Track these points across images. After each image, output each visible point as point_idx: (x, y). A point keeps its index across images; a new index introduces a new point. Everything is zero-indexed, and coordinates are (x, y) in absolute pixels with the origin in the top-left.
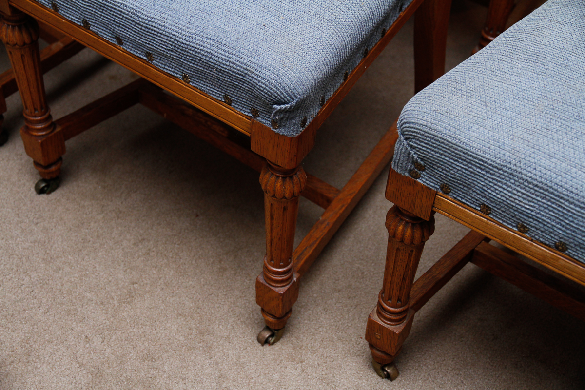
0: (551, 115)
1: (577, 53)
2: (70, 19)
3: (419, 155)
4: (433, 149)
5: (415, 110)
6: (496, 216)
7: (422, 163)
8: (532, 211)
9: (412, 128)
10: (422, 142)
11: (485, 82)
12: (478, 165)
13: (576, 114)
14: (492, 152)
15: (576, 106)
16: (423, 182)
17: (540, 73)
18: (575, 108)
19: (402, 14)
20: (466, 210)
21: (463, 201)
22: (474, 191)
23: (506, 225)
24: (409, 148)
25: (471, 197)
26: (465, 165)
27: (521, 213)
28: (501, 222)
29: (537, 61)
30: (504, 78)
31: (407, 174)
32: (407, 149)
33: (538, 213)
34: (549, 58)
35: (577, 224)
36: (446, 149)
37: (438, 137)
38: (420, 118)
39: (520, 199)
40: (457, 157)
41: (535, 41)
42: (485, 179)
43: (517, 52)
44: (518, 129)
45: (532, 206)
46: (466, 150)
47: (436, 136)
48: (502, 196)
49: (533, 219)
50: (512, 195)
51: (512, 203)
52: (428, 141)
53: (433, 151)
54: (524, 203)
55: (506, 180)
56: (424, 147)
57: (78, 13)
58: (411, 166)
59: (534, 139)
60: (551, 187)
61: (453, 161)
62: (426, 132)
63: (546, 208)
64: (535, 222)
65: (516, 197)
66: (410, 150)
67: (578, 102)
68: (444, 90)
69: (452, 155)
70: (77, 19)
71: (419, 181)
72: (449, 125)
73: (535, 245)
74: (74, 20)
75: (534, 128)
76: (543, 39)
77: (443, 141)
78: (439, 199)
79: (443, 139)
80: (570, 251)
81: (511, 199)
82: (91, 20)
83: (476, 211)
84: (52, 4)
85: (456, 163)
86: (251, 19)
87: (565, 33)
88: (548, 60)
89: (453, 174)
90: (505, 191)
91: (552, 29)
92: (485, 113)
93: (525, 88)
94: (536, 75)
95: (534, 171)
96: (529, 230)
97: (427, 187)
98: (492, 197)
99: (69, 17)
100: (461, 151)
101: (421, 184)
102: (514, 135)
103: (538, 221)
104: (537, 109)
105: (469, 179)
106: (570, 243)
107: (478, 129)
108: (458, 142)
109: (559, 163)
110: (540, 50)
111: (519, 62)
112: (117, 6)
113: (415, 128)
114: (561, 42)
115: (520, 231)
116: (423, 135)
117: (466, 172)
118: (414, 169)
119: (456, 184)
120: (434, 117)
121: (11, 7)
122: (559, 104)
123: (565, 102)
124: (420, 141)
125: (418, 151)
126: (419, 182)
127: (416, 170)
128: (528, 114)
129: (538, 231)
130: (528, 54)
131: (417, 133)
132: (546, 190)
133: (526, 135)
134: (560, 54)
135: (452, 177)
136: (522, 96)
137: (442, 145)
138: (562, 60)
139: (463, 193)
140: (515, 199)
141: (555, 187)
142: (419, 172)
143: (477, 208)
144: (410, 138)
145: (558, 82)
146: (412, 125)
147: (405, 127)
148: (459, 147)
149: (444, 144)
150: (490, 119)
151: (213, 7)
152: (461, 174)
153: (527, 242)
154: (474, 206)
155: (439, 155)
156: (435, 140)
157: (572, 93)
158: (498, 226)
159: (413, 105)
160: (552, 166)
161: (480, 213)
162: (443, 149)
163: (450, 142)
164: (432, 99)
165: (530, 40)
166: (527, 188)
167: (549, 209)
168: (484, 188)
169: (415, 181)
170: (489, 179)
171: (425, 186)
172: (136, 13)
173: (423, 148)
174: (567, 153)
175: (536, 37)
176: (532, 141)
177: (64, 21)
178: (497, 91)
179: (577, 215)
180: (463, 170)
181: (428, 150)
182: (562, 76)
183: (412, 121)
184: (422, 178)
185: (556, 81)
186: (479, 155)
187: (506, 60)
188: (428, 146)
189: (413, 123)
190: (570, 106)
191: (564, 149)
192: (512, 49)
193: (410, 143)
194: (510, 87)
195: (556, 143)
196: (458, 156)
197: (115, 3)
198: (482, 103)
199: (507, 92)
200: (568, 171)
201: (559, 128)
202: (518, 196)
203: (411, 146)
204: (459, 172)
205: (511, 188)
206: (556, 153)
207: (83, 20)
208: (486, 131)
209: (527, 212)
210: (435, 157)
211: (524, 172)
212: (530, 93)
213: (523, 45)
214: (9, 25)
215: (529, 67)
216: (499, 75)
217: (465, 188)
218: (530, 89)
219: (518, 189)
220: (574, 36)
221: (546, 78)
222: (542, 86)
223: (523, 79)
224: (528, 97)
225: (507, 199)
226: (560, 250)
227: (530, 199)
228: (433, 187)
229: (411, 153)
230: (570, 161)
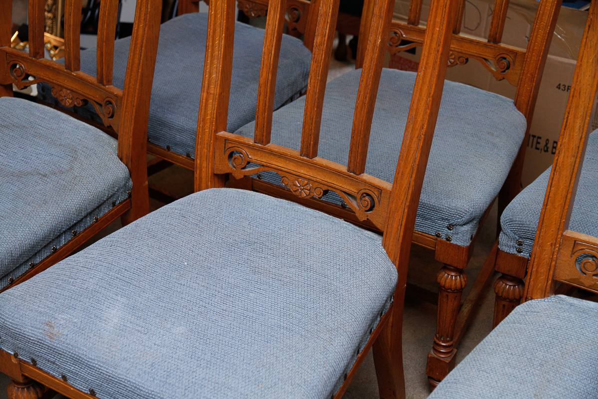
2: (78, 388)
19: (359, 355)
57: (86, 384)
70: (85, 389)
74: (82, 389)
82: (97, 390)
84: (62, 376)
86: (236, 389)
99: (77, 387)
112: (121, 381)
121: (23, 375)
151: (203, 380)
172: (138, 387)
177: (72, 389)
197: (120, 379)
207: (90, 389)
214: (19, 388)
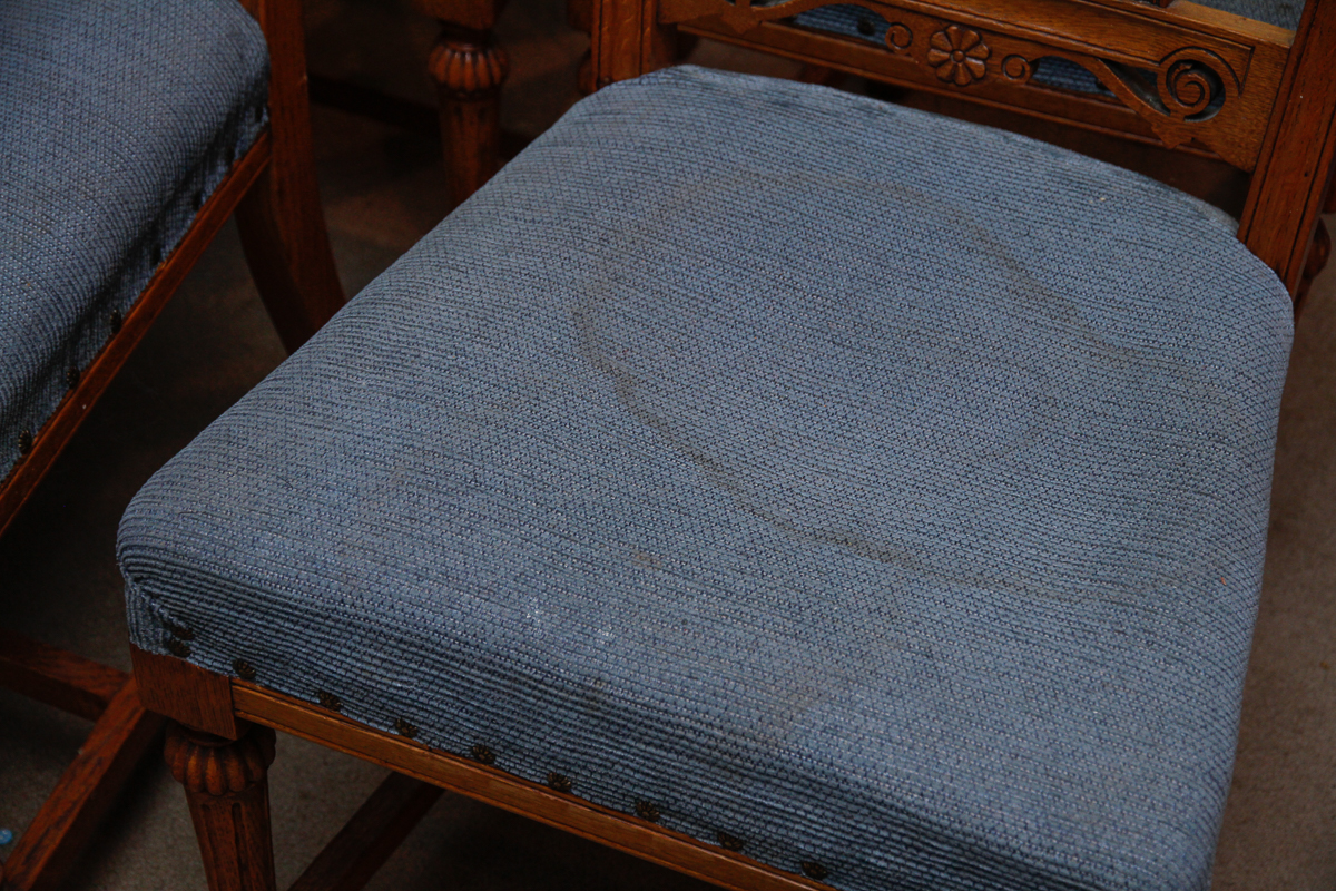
0: (419, 487)
1: (486, 335)
3: (171, 609)
4: (192, 594)
5: (141, 518)
6: (351, 712)
7: (181, 623)
8: (410, 692)
9: (140, 557)
10: (167, 583)
11: (288, 431)
12: (283, 615)
13: (471, 477)
14: (304, 584)
15: (473, 458)
16: (200, 662)
17: (404, 395)
18: (470, 464)
20: (296, 708)
21: (284, 689)
22: (295, 668)
23: (376, 726)
24: (147, 599)
25: (294, 679)
26: (262, 619)
27: (392, 699)
28: (365, 722)
29: (400, 368)
30: (328, 417)
31: (163, 651)
32: (144, 600)
33: (421, 695)
34: (426, 356)
35: (493, 706)
36: (215, 590)
37: (193, 569)
38: (152, 533)
39: (381, 671)
40: (241, 606)
41: (402, 321)
42: (307, 642)
43: (360, 351)
44: (353, 527)
45: (406, 682)
46: (253, 588)
47: (189, 568)
48: (347, 670)
49: (416, 707)
50: (364, 666)
51: (369, 682)
52: (176, 579)
53: (193, 598)
54: (390, 679)
55: (344, 638)
56: (173, 592)
58: (164, 634)
59: (386, 544)
60: (428, 640)
61: (236, 614)
62: (168, 563)
63: (431, 683)
64: (421, 713)
65: (373, 669)
66: (150, 602)
67: (478, 449)
68: (202, 463)
69: (231, 602)
71: (188, 659)
72: (212, 540)
73: (440, 757)
75: (386, 520)
76: (418, 313)
77: (204, 576)
78: (240, 693)
79: (203, 572)
80: (499, 760)
81: (363, 674)
83: (314, 708)
85: (243, 616)
87: (468, 292)
88: (423, 361)
89: (246, 639)
90: (348, 660)
91: (441, 285)
92: (285, 502)
93: (370, 434)
94: (394, 400)
95: (391, 613)
96: (418, 731)
97: (210, 672)
98: (330, 674)
100: (244, 592)
101: (195, 667)
102: (344, 543)
103: (427, 711)
104: (391, 477)
105: (278, 645)
106: (494, 744)
107: (271, 540)
108: (233, 574)
109: (435, 587)
110: (410, 339)
111: (363, 375)
113: (144, 557)
114: (455, 315)
115: (404, 735)
116: (164, 569)
117: (268, 632)
118: (171, 638)
119: (259, 658)
120: (181, 527)
122: (436, 459)
123: (448, 454)
124: (162, 582)
125: (166, 602)
126: (190, 664)
127: (178, 639)
128: (373, 492)
129: (433, 730)
130: (385, 353)
131: (151, 566)
132: (422, 647)
133: (368, 538)
134: (451, 343)
135: (245, 646)
136: (362, 454)
137: (205, 584)
138: (454, 357)
139: (278, 673)
140: (372, 673)
141: (435, 638)
142: (184, 642)
143: (313, 700)
144: (142, 578)
145: (440, 410)
146: (139, 552)
147: (127, 557)
148: (238, 583)
149: (209, 582)
150: (296, 514)
152: (259, 638)
153: (423, 755)
154: (307, 698)
155: (206, 605)
156: (189, 576)
157: (466, 431)
158: (364, 732)
159: (137, 507)
160: (423, 596)
161: (322, 709)
162: (210, 592)
163: (219, 577)
164: (176, 488)
165: (392, 318)
166: (386, 648)
167: (437, 685)
168: (310, 658)
169: (183, 663)
170: (314, 641)
171: (205, 669)
173: (174, 595)
174: (451, 564)
175: (405, 311)
176: (380, 550)
178: (312, 451)
179: (488, 688)
180: (261, 629)
181: (183, 598)
182: (450, 394)
183: (136, 542)
184: (195, 654)
185: (434, 409)
186: (280, 596)
187: (336, 374)
188: (180, 590)
189: (142, 547)
190: (459, 460)
191: (446, 557)
192: (351, 346)
193: (146, 588)
194: (340, 435)
195: (428, 546)
196: (242, 602)
198: (280, 481)
199: (332, 447)
200: (454, 603)
201: (436, 514)
202: (375, 665)
203: (149, 593)
204: (255, 633)
205: (359, 652)
206: (430, 567)
208: (288, 543)
209: (400, 696)
210: (199, 609)
211: (373, 616)
212: (381, 444)
213: (377, 333)
215: (383, 384)
216: (320, 411)
217: (277, 664)
218: (380, 435)
219: (371, 651)
220: (484, 296)
221: (415, 403)
222: (404, 423)
223: (368, 414)
224: (376, 454)
225: (357, 675)
226: (484, 762)
227: (398, 669)
228: (220, 669)
229: (154, 607)
230: (458, 579)
